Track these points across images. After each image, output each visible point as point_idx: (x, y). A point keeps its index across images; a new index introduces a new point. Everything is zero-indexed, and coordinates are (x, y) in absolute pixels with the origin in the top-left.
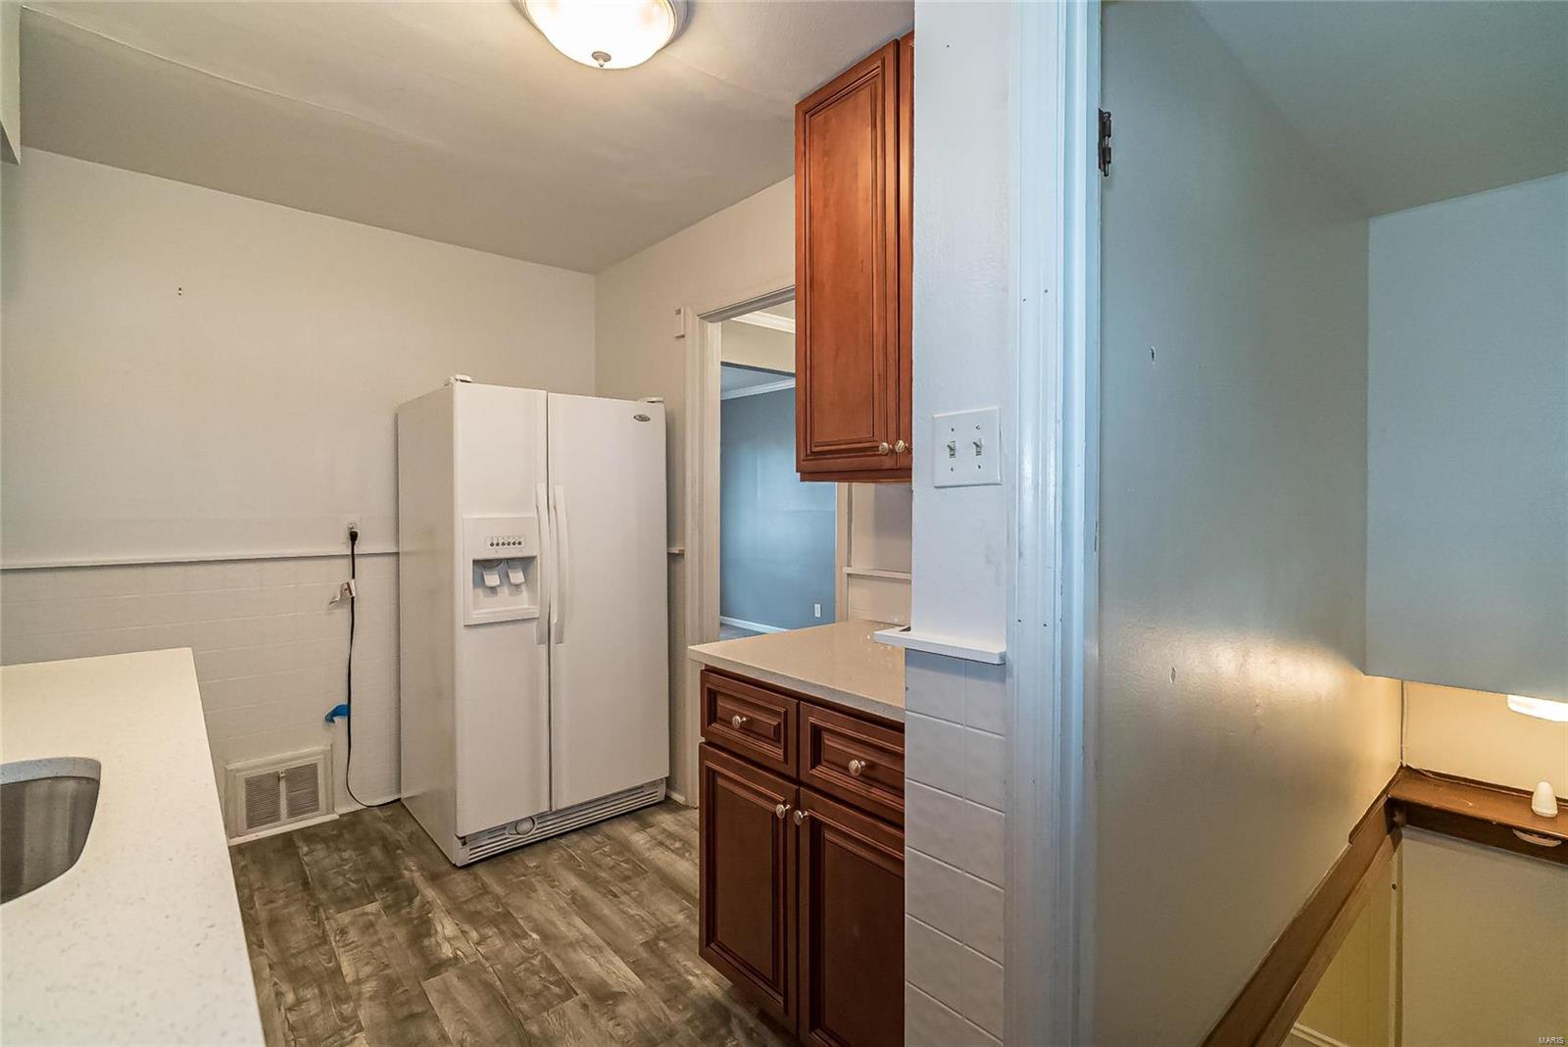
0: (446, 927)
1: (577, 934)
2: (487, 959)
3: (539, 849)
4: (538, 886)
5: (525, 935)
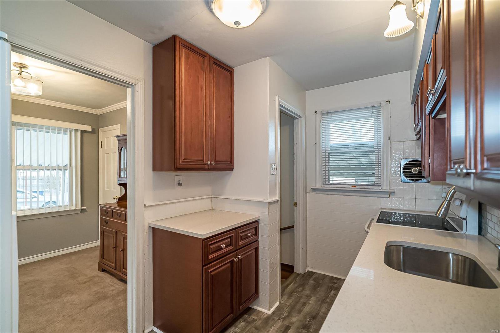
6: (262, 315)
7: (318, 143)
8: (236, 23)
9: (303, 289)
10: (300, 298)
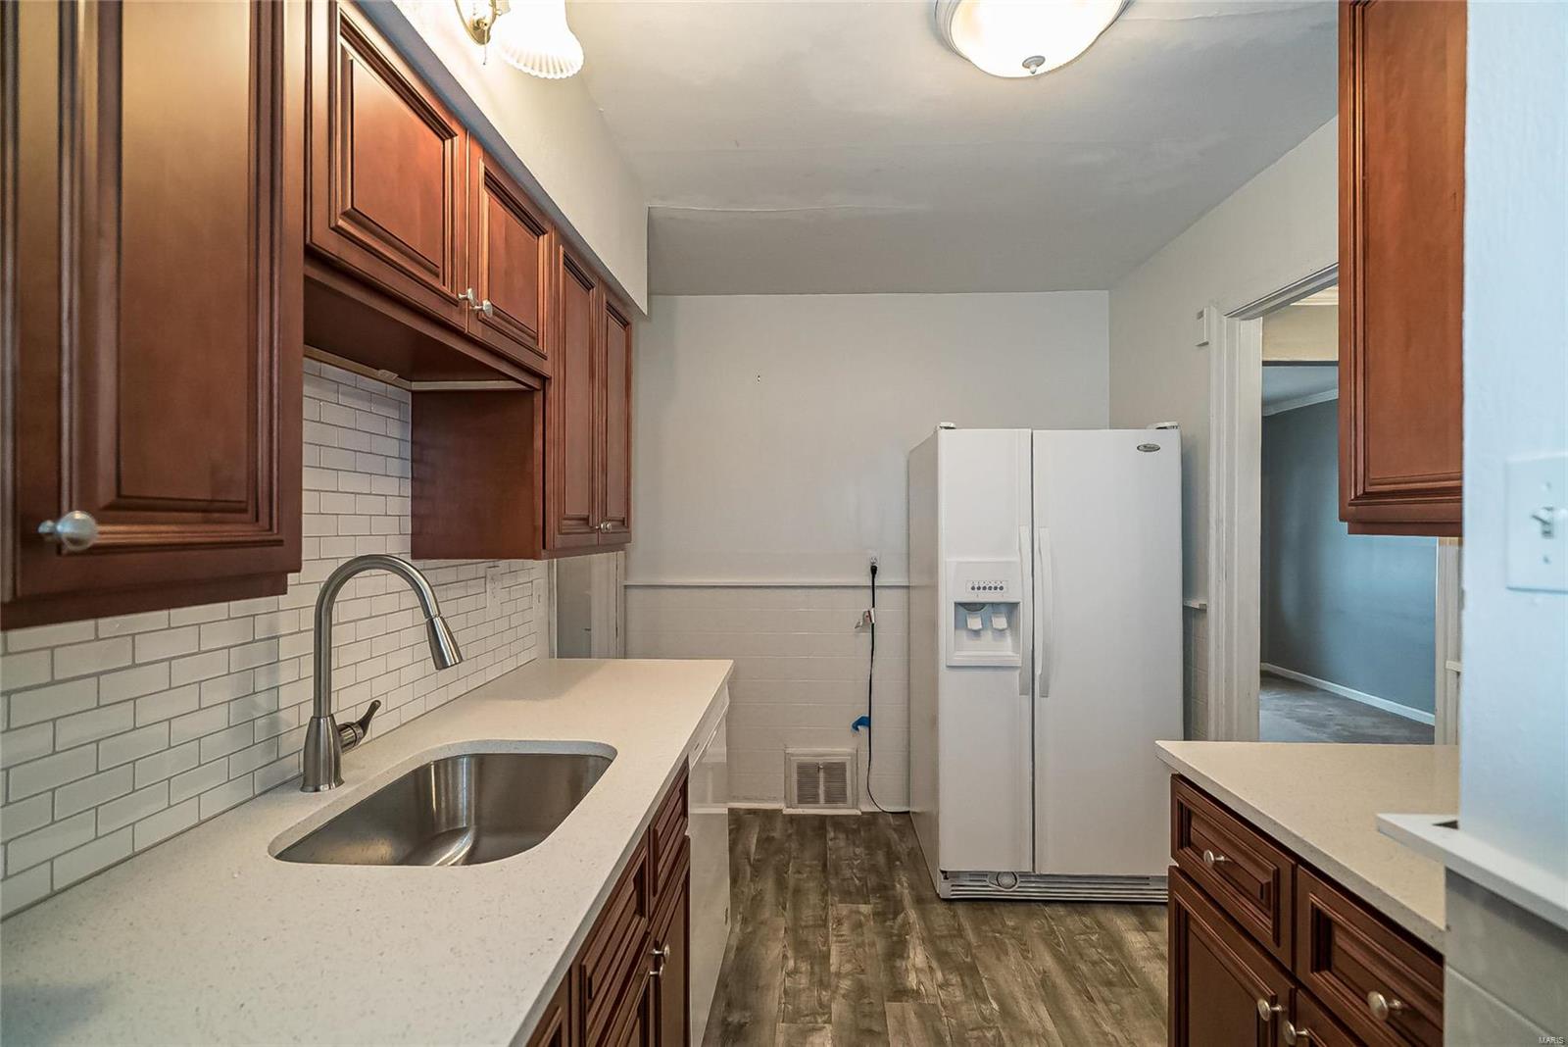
0: (918, 956)
1: (1039, 1025)
2: (945, 1007)
3: (1021, 909)
4: (1010, 949)
5: (985, 1000)
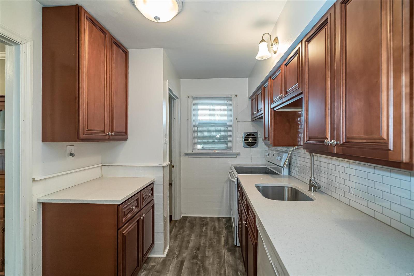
6: (158, 260)
7: (189, 119)
8: (155, 18)
9: (184, 231)
10: (183, 238)
